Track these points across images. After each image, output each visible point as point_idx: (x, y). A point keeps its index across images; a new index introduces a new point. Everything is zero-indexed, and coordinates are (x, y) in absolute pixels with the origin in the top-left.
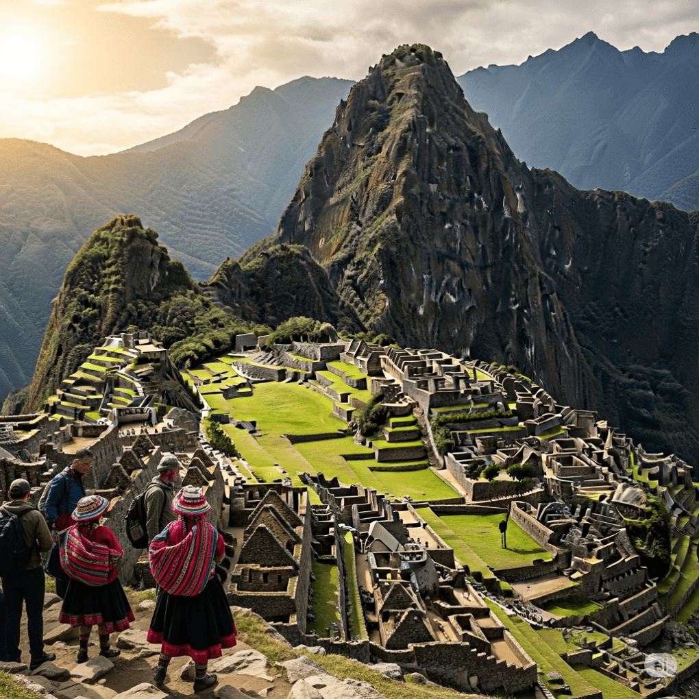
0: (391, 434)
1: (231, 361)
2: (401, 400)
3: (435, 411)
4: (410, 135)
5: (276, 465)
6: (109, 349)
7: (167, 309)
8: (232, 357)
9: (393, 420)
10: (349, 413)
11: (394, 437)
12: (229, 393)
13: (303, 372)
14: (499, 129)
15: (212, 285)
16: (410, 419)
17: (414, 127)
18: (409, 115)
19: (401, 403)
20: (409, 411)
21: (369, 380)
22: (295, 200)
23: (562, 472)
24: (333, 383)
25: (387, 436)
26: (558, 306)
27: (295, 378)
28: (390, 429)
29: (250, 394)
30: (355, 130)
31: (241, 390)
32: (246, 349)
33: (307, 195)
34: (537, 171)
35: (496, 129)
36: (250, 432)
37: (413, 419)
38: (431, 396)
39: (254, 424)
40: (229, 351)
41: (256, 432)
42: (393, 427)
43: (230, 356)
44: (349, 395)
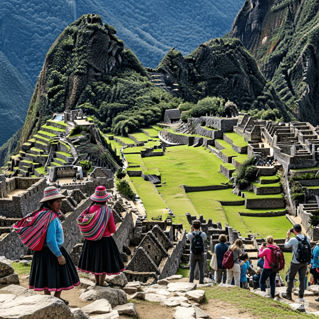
3: (292, 171)
6: (56, 121)
7: (116, 89)
8: (161, 126)
9: (262, 178)
10: (231, 172)
11: (261, 191)
12: (147, 153)
13: (206, 139)
16: (274, 178)
20: (274, 172)
24: (224, 148)
25: (255, 191)
27: (201, 143)
29: (161, 154)
31: (155, 151)
36: (155, 183)
37: (277, 178)
38: (291, 159)
39: (159, 177)
40: (158, 122)
41: (160, 183)
42: (261, 184)
43: (159, 125)
44: (233, 158)
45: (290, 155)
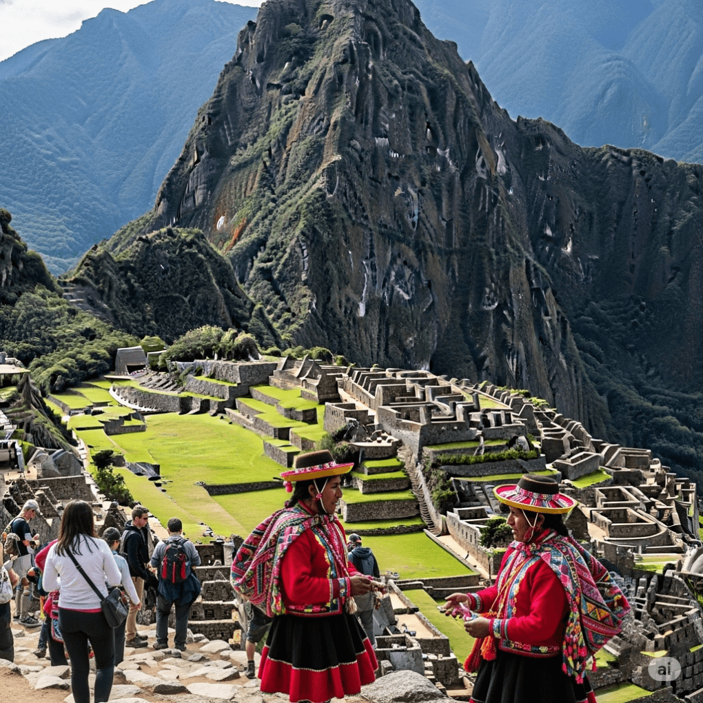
0: (365, 483)
1: (110, 386)
2: (379, 439)
3: (428, 450)
4: (346, 68)
5: (202, 524)
8: (112, 380)
9: (369, 464)
10: (291, 455)
11: (370, 487)
12: (112, 428)
13: (215, 400)
14: (471, 62)
15: (76, 281)
16: (392, 462)
17: (350, 56)
18: (344, 40)
19: (379, 442)
20: (392, 452)
21: (320, 410)
22: (183, 160)
23: (613, 532)
24: (262, 413)
25: (361, 487)
26: (553, 308)
27: (205, 407)
28: (366, 477)
29: (141, 429)
30: (267, 60)
31: (127, 423)
32: (131, 369)
33: (200, 153)
34: (526, 122)
35: (467, 62)
36: (150, 479)
37: (397, 463)
38: (423, 428)
39: (157, 468)
40: (107, 372)
41: (159, 478)
42: (369, 474)
43: (107, 379)
44: (291, 430)
45: (419, 422)
